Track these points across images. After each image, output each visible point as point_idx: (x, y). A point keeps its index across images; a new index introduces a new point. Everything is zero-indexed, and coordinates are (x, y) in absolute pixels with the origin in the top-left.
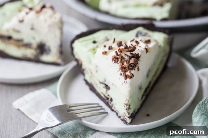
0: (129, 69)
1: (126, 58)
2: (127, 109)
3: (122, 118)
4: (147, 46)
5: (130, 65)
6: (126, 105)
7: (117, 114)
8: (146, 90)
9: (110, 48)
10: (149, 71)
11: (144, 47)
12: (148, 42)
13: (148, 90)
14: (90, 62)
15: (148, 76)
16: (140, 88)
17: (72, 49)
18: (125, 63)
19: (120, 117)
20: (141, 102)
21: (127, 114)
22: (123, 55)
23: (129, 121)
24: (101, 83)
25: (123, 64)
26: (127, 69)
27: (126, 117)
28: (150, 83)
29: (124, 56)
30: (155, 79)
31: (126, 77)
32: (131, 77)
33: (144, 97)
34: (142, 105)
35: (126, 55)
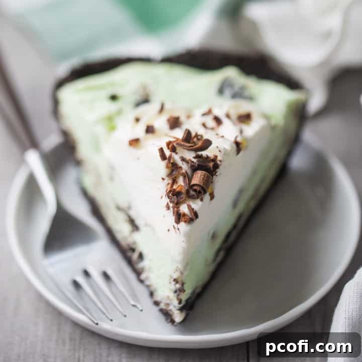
0: (189, 197)
1: (185, 167)
2: (175, 292)
3: (162, 306)
4: (241, 132)
5: (191, 187)
6: (176, 281)
7: (152, 294)
8: (228, 236)
9: (150, 130)
10: (241, 192)
11: (233, 140)
12: (245, 118)
13: (234, 234)
14: (97, 147)
15: (235, 204)
16: (214, 237)
17: (56, 102)
18: (181, 181)
19: (157, 303)
20: (212, 268)
21: (176, 302)
22: (177, 158)
23: (178, 317)
24: (119, 208)
25: (174, 181)
26: (183, 196)
27: (171, 307)
28: (239, 218)
29: (180, 163)
30: (253, 204)
31: (179, 217)
32: (190, 221)
33: (222, 254)
34: (214, 276)
35: (183, 159)
